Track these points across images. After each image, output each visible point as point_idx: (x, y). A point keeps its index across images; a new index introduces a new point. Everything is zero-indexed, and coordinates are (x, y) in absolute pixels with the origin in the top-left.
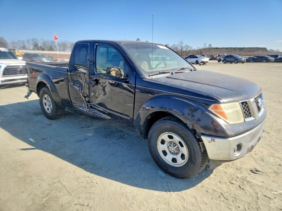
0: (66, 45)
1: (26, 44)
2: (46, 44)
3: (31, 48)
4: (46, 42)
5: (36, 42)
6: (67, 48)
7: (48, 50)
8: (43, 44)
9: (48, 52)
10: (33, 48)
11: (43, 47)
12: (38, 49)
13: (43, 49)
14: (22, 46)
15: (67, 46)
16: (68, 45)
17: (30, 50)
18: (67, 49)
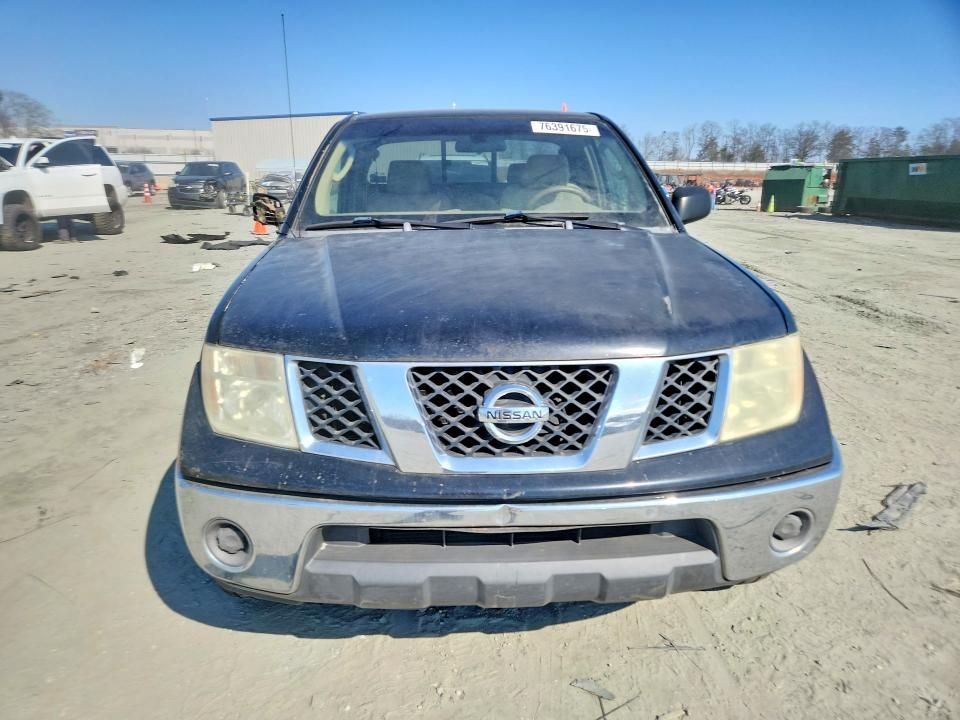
0: (816, 138)
1: (682, 144)
2: (743, 139)
3: (694, 155)
4: (744, 132)
5: (711, 133)
6: (814, 148)
7: (745, 160)
8: (734, 139)
9: (743, 165)
10: (700, 156)
11: (730, 150)
12: (713, 159)
13: (729, 158)
14: (670, 149)
15: (816, 143)
16: (821, 138)
17: (688, 160)
18: (814, 152)
